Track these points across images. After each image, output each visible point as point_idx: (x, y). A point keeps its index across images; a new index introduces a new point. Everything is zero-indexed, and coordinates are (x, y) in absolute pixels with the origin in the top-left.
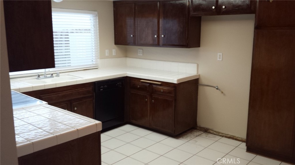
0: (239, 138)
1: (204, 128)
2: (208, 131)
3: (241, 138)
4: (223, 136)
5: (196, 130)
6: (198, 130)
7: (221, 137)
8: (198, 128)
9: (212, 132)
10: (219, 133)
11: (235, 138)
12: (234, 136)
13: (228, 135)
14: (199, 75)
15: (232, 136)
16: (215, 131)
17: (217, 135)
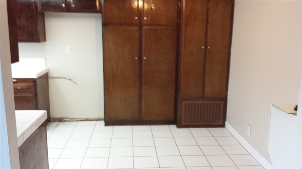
0: (93, 118)
1: (58, 118)
2: (63, 120)
3: (95, 118)
4: (78, 121)
5: (50, 122)
6: (53, 121)
7: (77, 122)
8: (52, 120)
9: (66, 120)
10: (74, 119)
11: (89, 119)
12: (88, 118)
13: (82, 118)
14: (49, 69)
15: (87, 118)
16: (70, 119)
17: (72, 121)
